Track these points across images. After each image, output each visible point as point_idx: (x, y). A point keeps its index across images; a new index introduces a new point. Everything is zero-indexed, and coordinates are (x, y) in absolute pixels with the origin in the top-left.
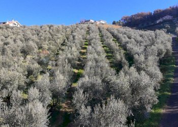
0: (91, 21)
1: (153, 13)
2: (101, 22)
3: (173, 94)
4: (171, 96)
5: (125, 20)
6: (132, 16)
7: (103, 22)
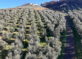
0: (30, 4)
1: (59, 1)
2: (36, 4)
3: (66, 54)
4: (65, 55)
5: (46, 4)
6: (50, 2)
7: (36, 5)
